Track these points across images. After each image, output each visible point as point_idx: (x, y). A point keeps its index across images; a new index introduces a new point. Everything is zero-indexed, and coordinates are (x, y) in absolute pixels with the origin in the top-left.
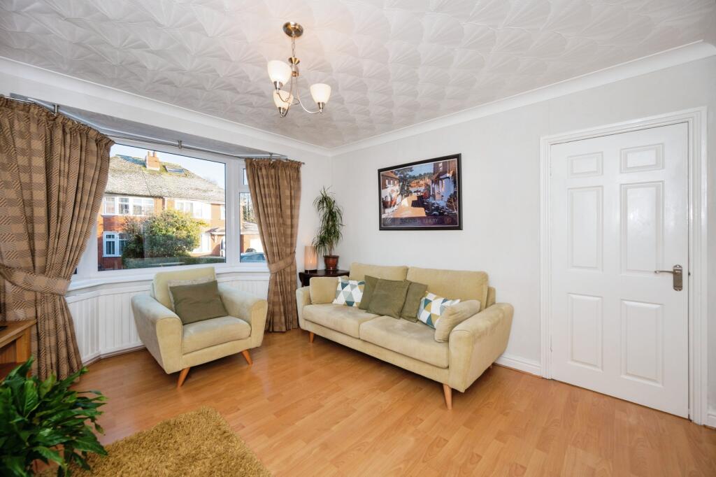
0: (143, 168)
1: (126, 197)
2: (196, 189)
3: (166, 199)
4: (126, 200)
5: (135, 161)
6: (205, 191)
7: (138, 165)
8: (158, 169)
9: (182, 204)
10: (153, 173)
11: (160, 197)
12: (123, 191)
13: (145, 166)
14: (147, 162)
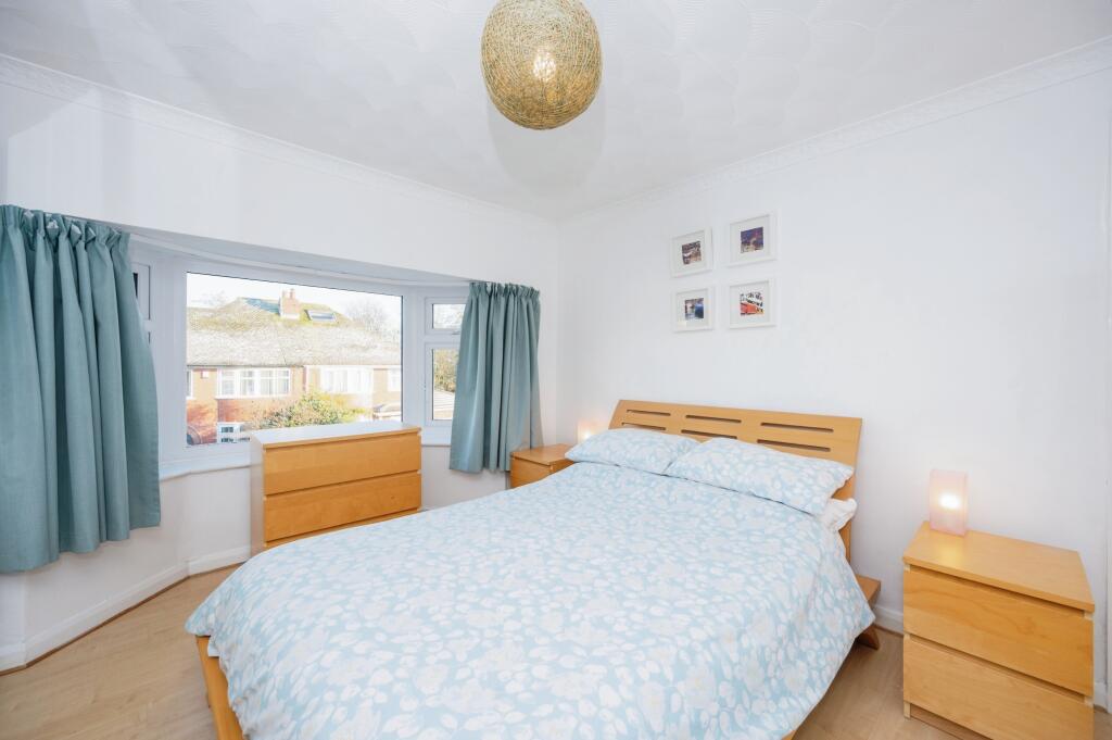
0: (276, 317)
1: (251, 369)
2: (353, 346)
3: (308, 367)
4: (251, 374)
5: (265, 305)
6: (365, 349)
7: (269, 313)
8: (297, 317)
9: (331, 373)
10: (289, 325)
11: (300, 366)
12: (246, 361)
13: (278, 314)
14: (282, 308)
